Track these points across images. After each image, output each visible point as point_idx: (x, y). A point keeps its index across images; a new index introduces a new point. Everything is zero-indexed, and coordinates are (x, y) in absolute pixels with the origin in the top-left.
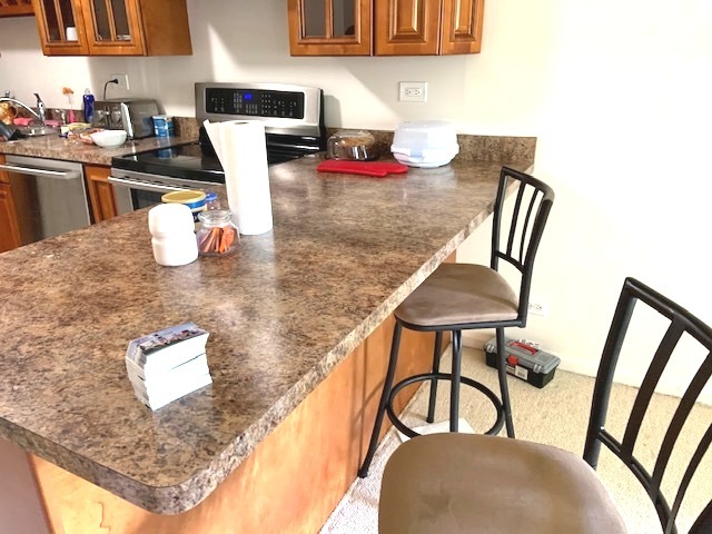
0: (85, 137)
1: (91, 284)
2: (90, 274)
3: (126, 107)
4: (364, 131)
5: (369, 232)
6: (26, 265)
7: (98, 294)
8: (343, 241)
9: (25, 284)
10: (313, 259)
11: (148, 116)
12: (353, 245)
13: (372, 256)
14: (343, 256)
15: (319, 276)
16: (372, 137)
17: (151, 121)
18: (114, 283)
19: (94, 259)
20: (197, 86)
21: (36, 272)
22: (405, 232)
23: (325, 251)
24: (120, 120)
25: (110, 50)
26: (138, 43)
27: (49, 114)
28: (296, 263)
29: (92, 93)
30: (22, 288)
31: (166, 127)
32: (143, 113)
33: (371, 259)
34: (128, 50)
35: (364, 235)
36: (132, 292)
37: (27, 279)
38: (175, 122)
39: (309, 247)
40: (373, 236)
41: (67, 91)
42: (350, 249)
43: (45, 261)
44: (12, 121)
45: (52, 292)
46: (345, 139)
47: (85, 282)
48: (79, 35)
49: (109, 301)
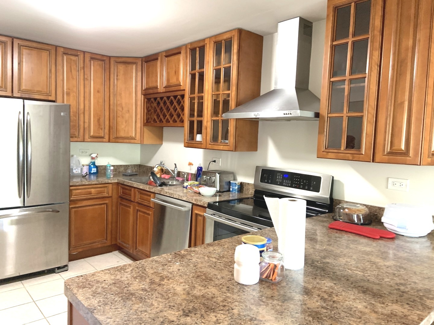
0: (196, 189)
1: (199, 288)
2: (198, 280)
3: (218, 175)
4: (361, 204)
5: (374, 283)
6: (166, 267)
7: (203, 296)
8: (355, 287)
9: (165, 280)
10: (335, 299)
11: (229, 180)
12: (364, 292)
13: (380, 305)
14: (358, 301)
15: (343, 314)
16: (367, 209)
17: (229, 183)
18: (212, 290)
19: (200, 270)
20: (257, 168)
21: (171, 273)
22: (402, 288)
23: (343, 294)
24: (214, 182)
25: (216, 147)
26: (231, 145)
27: (179, 174)
28: (325, 300)
29: (202, 166)
30: (163, 283)
31: (237, 188)
32: (226, 179)
33: (379, 307)
34: (226, 148)
35: (371, 285)
36: (222, 299)
37: (166, 277)
38: (242, 185)
39: (331, 287)
40: (378, 287)
41: (190, 164)
42: (361, 295)
43: (175, 266)
44: (161, 175)
45: (179, 289)
46: (348, 208)
47: (196, 285)
48: (203, 139)
49: (209, 303)
